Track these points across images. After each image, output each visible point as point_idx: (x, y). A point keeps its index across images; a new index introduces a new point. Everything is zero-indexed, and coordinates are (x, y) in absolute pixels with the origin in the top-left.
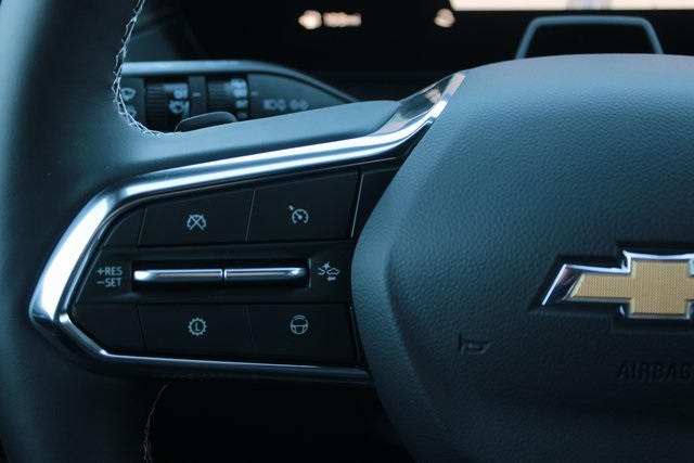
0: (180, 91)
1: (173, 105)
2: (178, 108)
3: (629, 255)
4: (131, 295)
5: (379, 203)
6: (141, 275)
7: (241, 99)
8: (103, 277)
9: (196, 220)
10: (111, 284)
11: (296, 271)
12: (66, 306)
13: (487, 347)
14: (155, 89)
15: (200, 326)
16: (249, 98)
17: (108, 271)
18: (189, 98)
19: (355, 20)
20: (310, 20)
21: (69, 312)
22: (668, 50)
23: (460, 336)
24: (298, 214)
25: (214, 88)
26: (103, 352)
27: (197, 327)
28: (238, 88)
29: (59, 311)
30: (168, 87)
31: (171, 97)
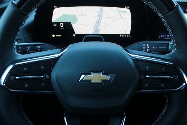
0: (29, 48)
1: (28, 50)
2: (29, 50)
3: (92, 73)
4: (15, 81)
5: (55, 65)
6: (17, 78)
7: (39, 49)
8: (11, 78)
9: (26, 69)
10: (12, 79)
11: (42, 76)
12: (5, 83)
13: (71, 88)
14: (25, 47)
15: (27, 85)
16: (40, 48)
17: (11, 77)
18: (30, 49)
19: (60, 36)
20: (53, 36)
21: (5, 84)
22: (105, 41)
23: (67, 86)
24: (42, 67)
25: (35, 47)
26: (11, 90)
27: (26, 86)
28: (39, 47)
29: (4, 84)
30: (27, 47)
31: (27, 48)
